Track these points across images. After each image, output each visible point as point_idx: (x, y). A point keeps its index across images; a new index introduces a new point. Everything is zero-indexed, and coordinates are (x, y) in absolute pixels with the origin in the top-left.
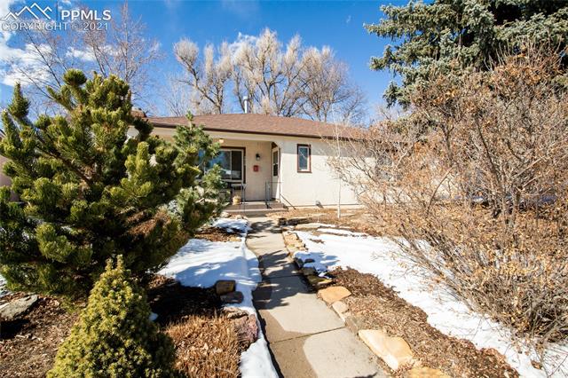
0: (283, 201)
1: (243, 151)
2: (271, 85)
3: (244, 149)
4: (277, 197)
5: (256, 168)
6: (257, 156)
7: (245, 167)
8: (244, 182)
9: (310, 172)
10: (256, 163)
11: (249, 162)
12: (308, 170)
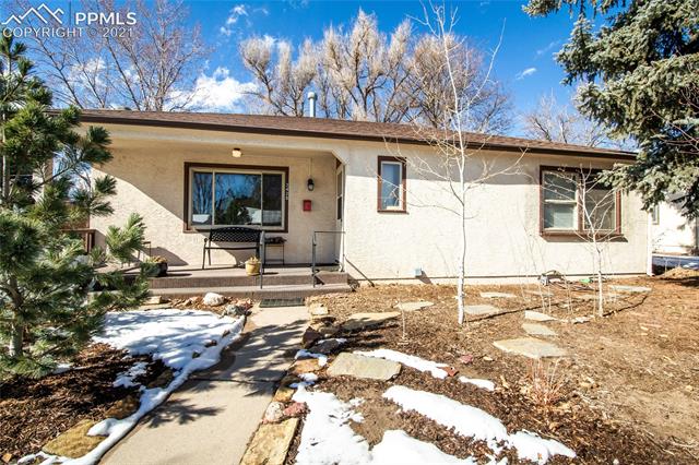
0: (348, 270)
1: (283, 174)
2: (368, 92)
3: (286, 169)
4: (341, 260)
5: (308, 205)
6: (310, 182)
7: (287, 202)
8: (286, 231)
9: (404, 212)
10: (308, 195)
11: (295, 194)
12: (400, 208)
